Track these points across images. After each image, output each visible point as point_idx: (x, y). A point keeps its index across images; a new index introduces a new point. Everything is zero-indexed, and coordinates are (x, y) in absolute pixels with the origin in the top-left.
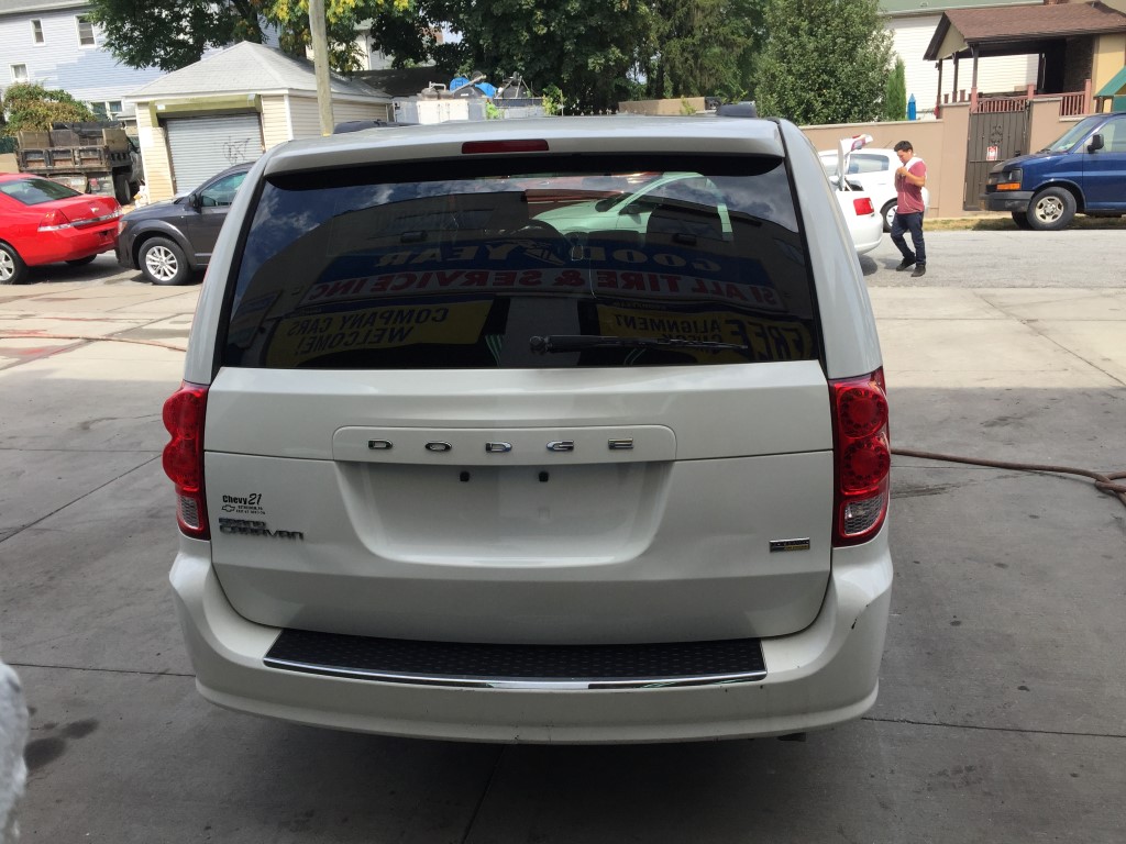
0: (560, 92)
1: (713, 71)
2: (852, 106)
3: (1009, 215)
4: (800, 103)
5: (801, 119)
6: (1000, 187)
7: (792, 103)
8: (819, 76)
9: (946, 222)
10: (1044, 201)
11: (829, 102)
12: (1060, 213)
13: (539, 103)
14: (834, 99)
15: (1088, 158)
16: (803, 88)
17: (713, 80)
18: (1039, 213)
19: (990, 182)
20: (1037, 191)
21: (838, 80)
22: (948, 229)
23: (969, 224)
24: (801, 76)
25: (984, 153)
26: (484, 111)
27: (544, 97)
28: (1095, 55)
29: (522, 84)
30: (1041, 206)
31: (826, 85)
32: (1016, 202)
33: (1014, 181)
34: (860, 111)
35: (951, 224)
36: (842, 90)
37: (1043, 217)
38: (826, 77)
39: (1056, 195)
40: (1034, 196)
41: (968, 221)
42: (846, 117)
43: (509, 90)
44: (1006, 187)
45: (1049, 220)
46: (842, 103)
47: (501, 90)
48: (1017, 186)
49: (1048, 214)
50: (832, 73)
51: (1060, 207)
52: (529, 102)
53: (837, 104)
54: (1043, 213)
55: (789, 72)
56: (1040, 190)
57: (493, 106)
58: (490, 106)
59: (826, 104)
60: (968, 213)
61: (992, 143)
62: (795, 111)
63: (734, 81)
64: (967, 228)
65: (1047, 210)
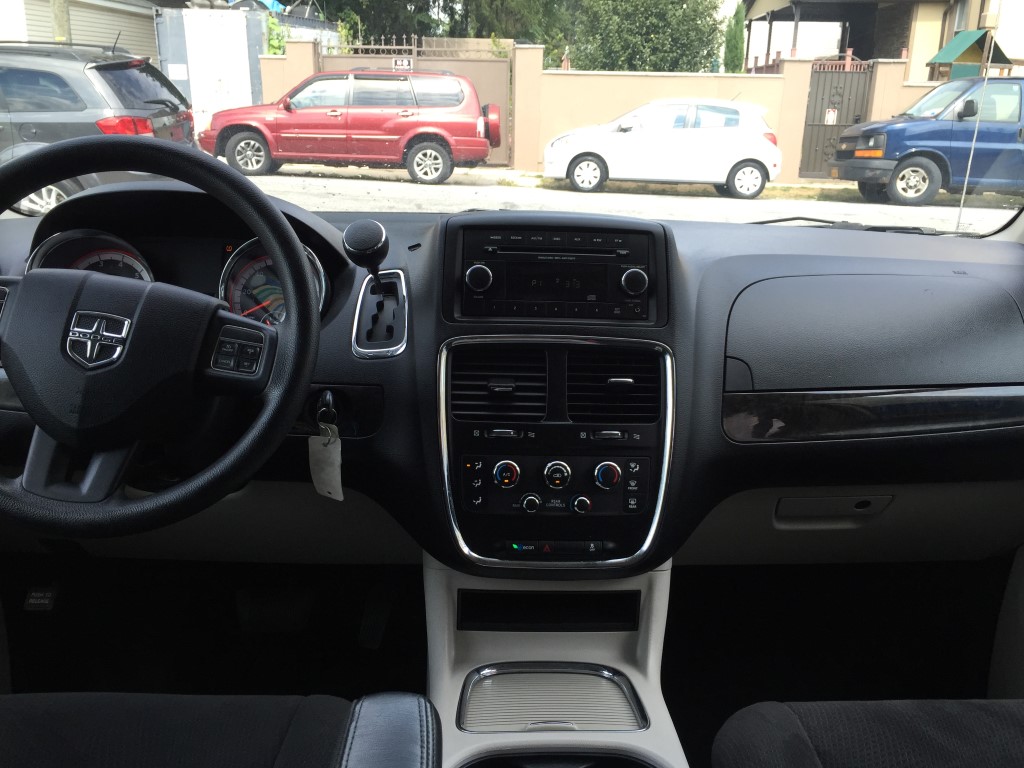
0: (358, 18)
1: (519, 16)
2: (682, 55)
3: (854, 186)
4: (625, 48)
5: (626, 66)
6: (858, 154)
7: (617, 47)
8: (647, 19)
9: (786, 189)
10: (907, 172)
11: (657, 49)
12: (924, 187)
13: (333, 28)
14: (663, 45)
15: (959, 126)
16: (630, 31)
17: (518, 26)
18: (900, 185)
19: (844, 147)
20: (901, 160)
21: (668, 25)
22: (790, 197)
23: (811, 193)
24: (628, 16)
25: (822, 116)
26: (264, 25)
27: (339, 22)
28: (913, 24)
29: (313, 4)
30: (903, 178)
31: (655, 29)
32: (878, 172)
33: (876, 147)
34: (689, 63)
35: (791, 192)
36: (671, 35)
37: (904, 189)
38: (655, 21)
39: (921, 166)
40: (897, 166)
41: (809, 189)
42: (674, 66)
43: (297, 9)
44: (867, 154)
45: (911, 194)
46: (672, 51)
47: (289, 8)
48: (879, 153)
49: (911, 187)
50: (662, 16)
51: (924, 180)
52: (322, 25)
53: (666, 52)
54: (905, 186)
55: (615, 12)
56: (905, 160)
57: (276, 20)
58: (271, 20)
59: (654, 51)
60: (803, 180)
61: (833, 105)
62: (620, 57)
63: (538, 29)
64: (810, 197)
65: (911, 183)
